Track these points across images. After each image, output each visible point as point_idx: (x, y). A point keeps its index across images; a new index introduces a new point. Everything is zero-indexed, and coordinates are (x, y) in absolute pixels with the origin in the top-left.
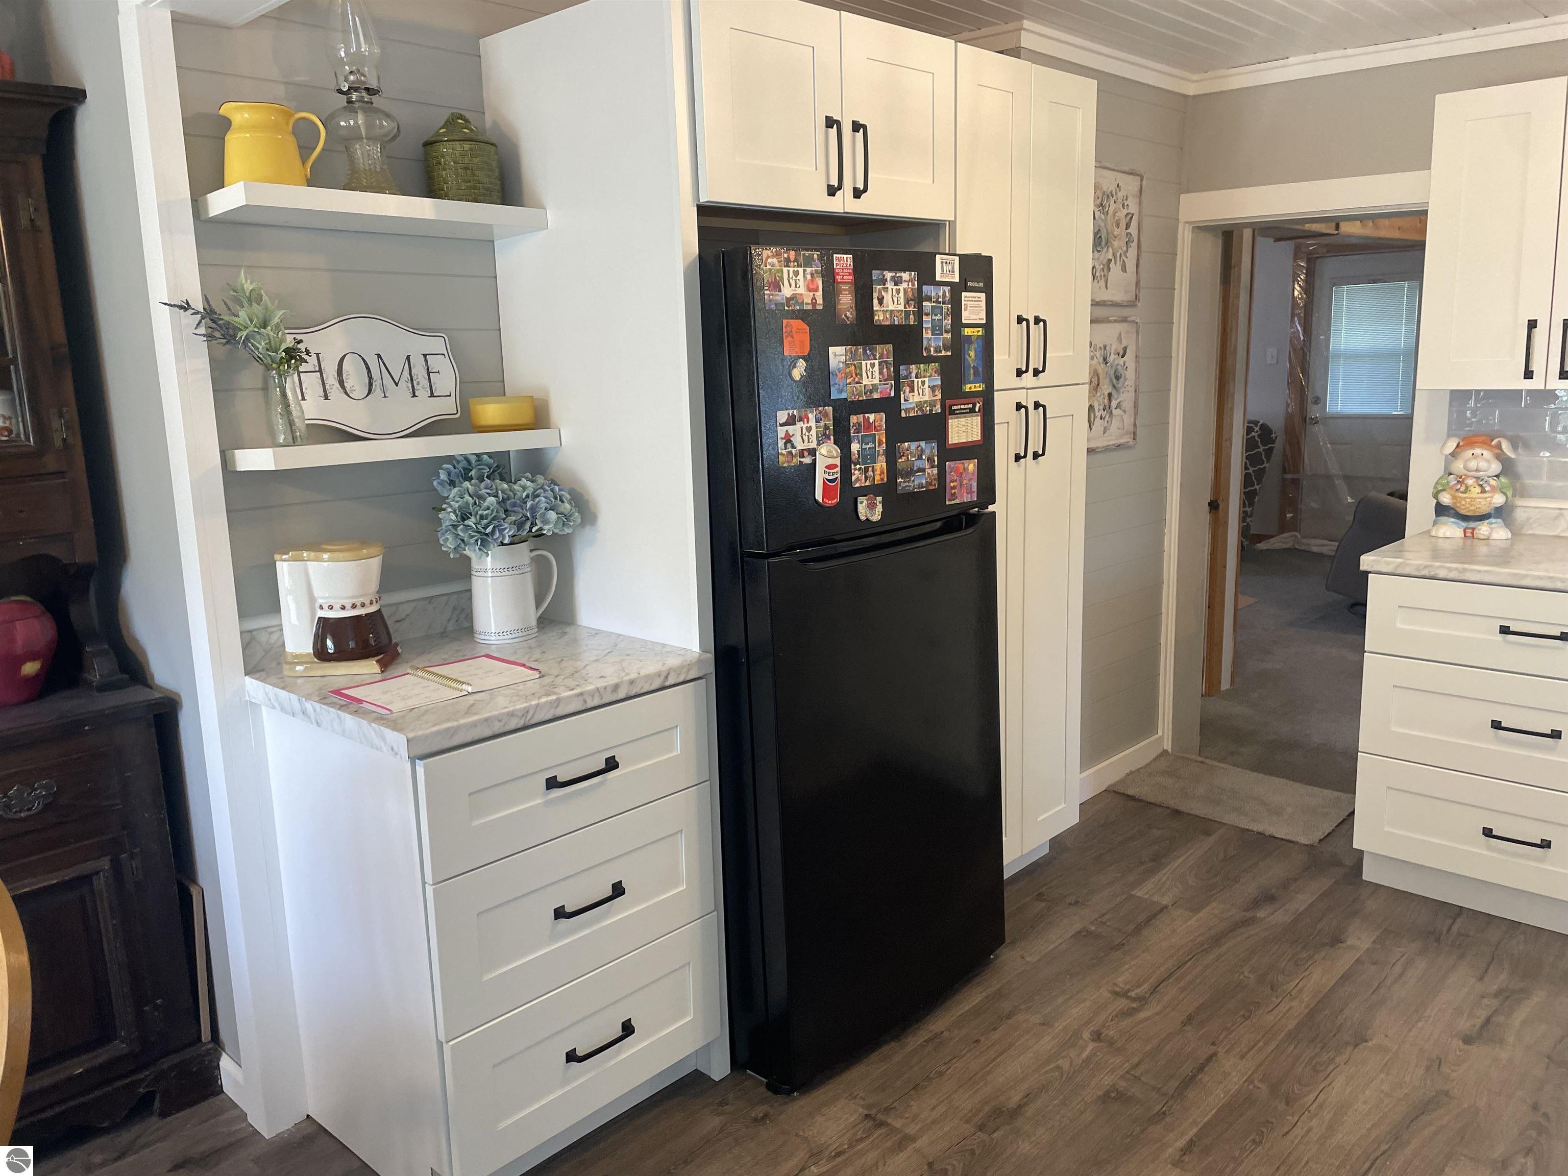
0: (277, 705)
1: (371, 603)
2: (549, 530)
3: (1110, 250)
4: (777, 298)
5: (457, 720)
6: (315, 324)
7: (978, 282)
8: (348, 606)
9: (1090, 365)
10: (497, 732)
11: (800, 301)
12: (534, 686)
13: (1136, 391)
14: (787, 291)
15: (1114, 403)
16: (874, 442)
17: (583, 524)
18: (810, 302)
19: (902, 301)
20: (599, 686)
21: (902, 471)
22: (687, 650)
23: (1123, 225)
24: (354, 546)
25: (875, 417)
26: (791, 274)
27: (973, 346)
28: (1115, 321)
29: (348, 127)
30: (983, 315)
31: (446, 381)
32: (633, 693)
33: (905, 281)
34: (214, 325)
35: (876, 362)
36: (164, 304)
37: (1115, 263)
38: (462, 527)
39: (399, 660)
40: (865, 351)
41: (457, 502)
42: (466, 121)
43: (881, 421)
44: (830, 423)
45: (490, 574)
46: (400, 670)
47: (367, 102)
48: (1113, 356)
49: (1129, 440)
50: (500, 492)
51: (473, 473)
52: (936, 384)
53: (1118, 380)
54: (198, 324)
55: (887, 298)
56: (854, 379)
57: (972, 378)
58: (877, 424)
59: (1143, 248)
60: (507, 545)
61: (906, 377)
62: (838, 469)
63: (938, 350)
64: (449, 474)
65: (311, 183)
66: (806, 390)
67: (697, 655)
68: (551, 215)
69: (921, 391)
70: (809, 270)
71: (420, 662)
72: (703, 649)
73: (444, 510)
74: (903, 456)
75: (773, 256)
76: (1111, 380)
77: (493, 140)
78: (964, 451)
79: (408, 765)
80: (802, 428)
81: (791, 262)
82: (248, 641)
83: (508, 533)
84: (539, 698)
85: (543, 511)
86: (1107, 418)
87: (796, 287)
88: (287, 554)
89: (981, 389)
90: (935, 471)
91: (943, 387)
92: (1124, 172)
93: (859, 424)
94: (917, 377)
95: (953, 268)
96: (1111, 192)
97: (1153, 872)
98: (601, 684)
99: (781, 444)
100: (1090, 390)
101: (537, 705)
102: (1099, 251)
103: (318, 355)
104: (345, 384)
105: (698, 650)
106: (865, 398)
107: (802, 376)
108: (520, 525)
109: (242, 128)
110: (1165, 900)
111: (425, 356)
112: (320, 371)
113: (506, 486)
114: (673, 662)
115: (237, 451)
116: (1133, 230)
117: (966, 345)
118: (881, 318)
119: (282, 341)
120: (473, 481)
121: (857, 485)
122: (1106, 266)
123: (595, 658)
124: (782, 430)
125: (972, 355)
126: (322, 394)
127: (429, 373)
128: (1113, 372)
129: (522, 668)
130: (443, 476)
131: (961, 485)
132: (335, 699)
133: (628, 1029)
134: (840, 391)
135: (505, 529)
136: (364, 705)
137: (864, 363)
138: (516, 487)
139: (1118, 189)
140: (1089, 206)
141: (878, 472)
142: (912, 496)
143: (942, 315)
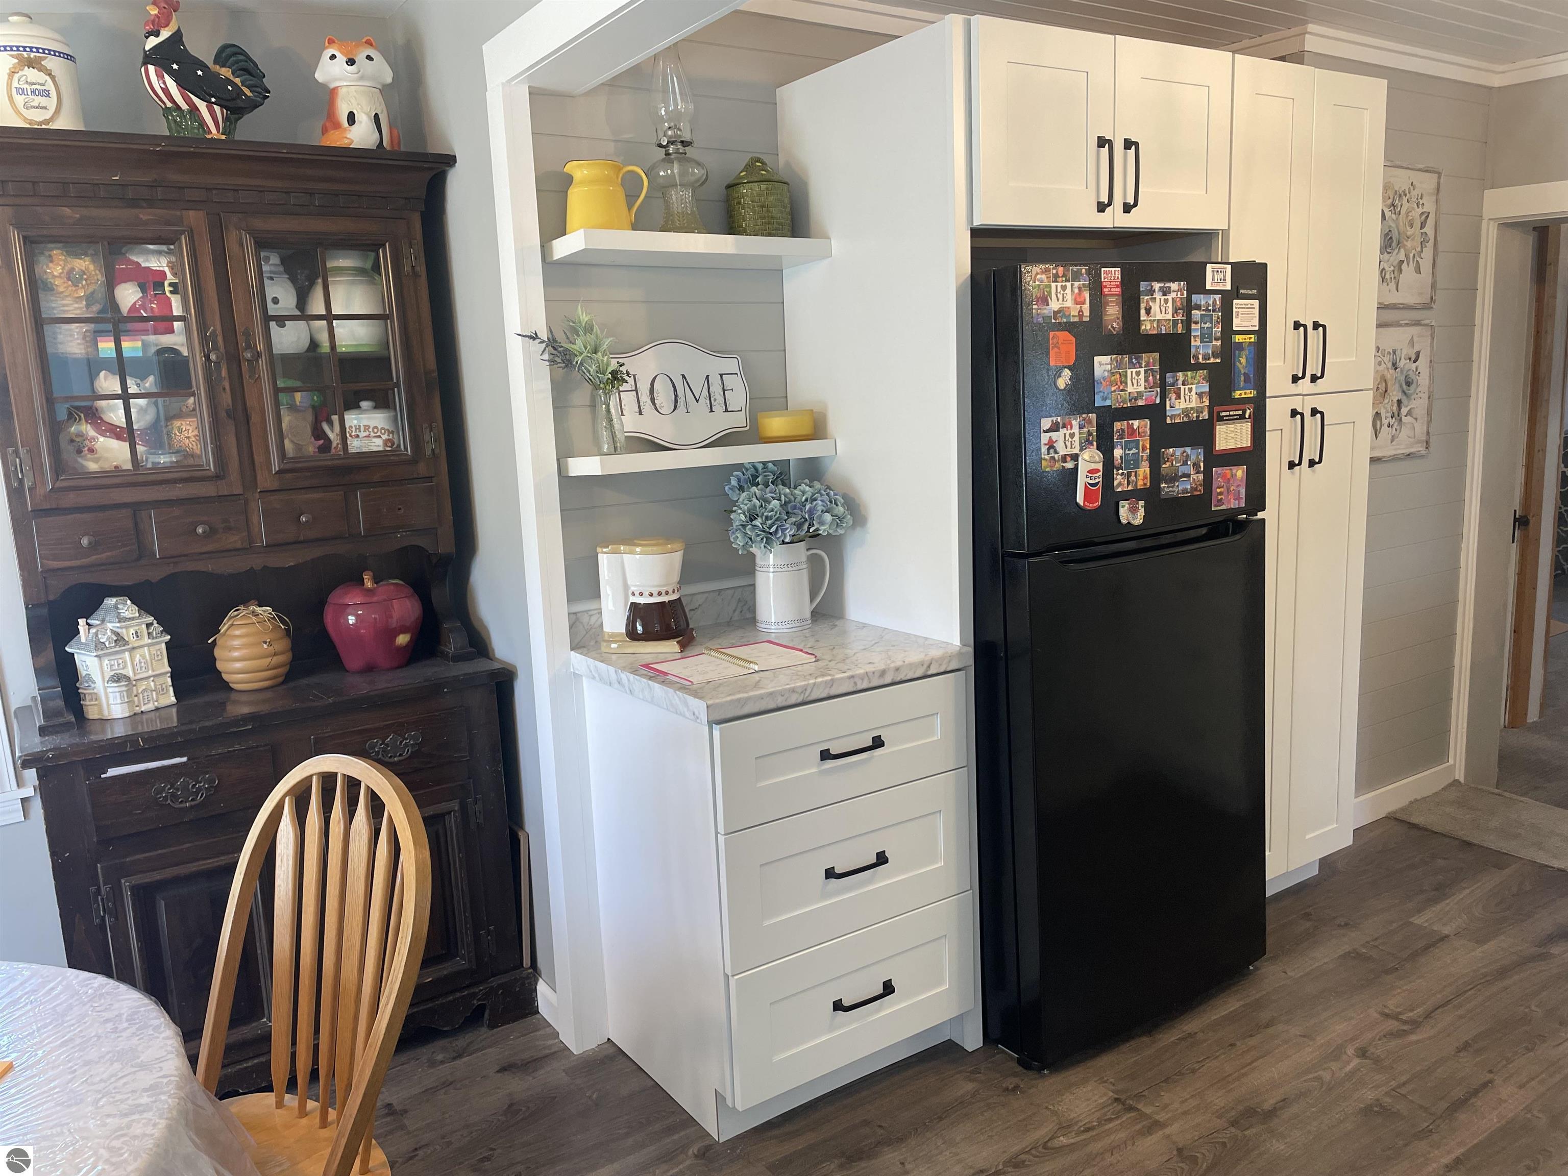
0: (596, 676)
1: (674, 592)
2: (824, 531)
3: (1402, 250)
4: (1045, 311)
5: (747, 692)
6: (634, 349)
7: (1251, 289)
8: (655, 594)
9: (1377, 372)
10: (780, 705)
11: (1067, 314)
12: (811, 668)
13: (1429, 398)
14: (1054, 305)
15: (1404, 411)
16: (1138, 448)
17: (854, 526)
18: (1077, 314)
19: (1170, 310)
20: (868, 670)
21: (1166, 476)
22: (948, 644)
23: (1417, 224)
24: (661, 541)
25: (1139, 423)
26: (1059, 289)
27: (1244, 354)
28: (1407, 325)
29: (667, 176)
30: (1256, 322)
31: (738, 397)
32: (898, 679)
33: (1174, 291)
34: (555, 352)
35: (1142, 370)
36: (519, 335)
37: (1408, 264)
38: (750, 526)
39: (695, 643)
40: (1130, 359)
41: (746, 505)
42: (763, 163)
43: (1146, 427)
44: (1093, 429)
45: (772, 570)
46: (697, 650)
47: (682, 153)
48: (1403, 362)
49: (1420, 449)
50: (783, 496)
51: (759, 479)
52: (1203, 390)
53: (1409, 386)
54: (543, 352)
55: (1155, 308)
56: (1119, 387)
57: (1242, 384)
58: (1141, 430)
59: (1441, 248)
60: (788, 543)
61: (1173, 385)
62: (1101, 473)
63: (1206, 357)
64: (739, 480)
65: (635, 227)
66: (1070, 398)
67: (958, 649)
68: (835, 245)
69: (1187, 398)
70: (1076, 284)
71: (714, 644)
72: (964, 643)
73: (735, 512)
74: (1168, 461)
75: (1042, 273)
76: (1401, 386)
77: (786, 180)
78: (1232, 458)
79: (706, 728)
80: (1065, 434)
81: (1059, 277)
82: (574, 621)
83: (790, 532)
84: (816, 678)
85: (819, 513)
86: (1395, 426)
87: (1063, 301)
88: (608, 547)
89: (1252, 395)
90: (1201, 476)
91: (1211, 394)
92: (1419, 170)
93: (1123, 430)
94: (1183, 384)
95: (1225, 276)
96: (1404, 192)
97: (1435, 901)
98: (870, 668)
99: (1044, 449)
100: (1374, 397)
101: (814, 684)
102: (1389, 253)
103: (634, 376)
104: (656, 401)
105: (958, 643)
106: (1129, 405)
107: (1067, 385)
108: (799, 526)
109: (582, 182)
110: (1446, 930)
111: (721, 375)
112: (636, 390)
113: (787, 490)
114: (935, 653)
115: (569, 459)
116: (1429, 229)
117: (1237, 352)
118: (1148, 327)
119: (608, 365)
120: (759, 487)
121: (1119, 489)
122: (1397, 268)
123: (863, 647)
124: (1044, 436)
125: (1243, 362)
126: (637, 410)
127: (724, 390)
128: (1403, 378)
129: (800, 653)
130: (734, 482)
131: (1228, 489)
132: (644, 671)
133: (888, 988)
134: (1105, 399)
135: (787, 528)
136: (670, 677)
137: (1129, 371)
138: (796, 492)
139: (1412, 188)
140: (1377, 205)
141: (1141, 477)
142: (1175, 501)
143: (1211, 323)
